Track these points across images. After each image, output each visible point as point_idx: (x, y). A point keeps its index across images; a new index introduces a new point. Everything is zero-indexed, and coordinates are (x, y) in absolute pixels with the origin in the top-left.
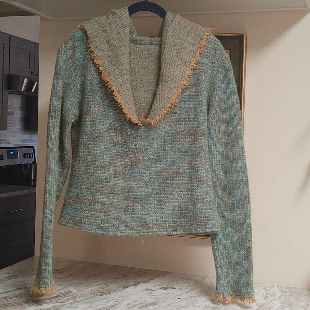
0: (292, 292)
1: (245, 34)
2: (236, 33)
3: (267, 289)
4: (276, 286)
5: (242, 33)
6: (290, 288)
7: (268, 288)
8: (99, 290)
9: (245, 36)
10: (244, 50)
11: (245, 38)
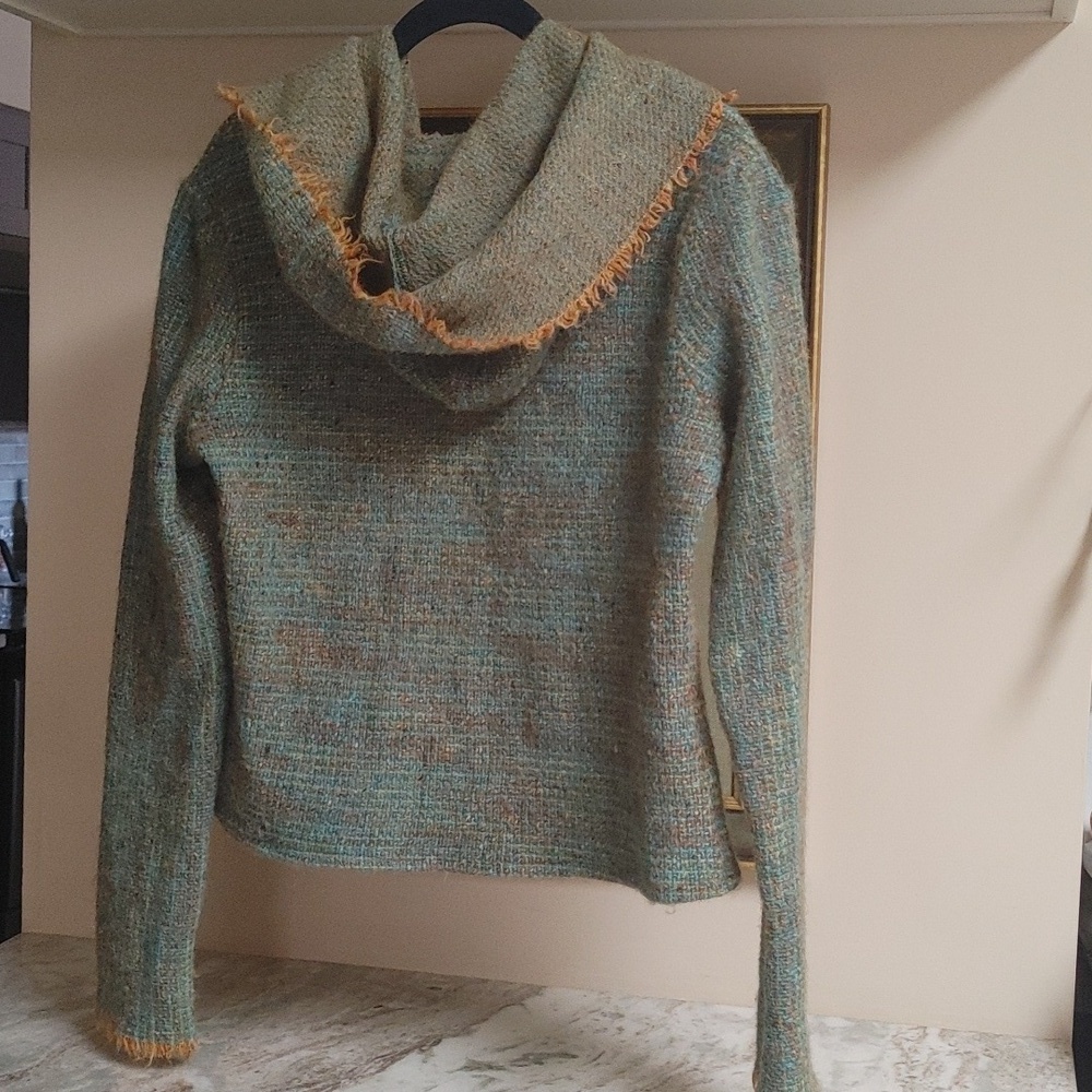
0: (995, 1053)
1: (824, 109)
2: (791, 105)
3: (906, 1045)
4: (933, 1032)
5: (812, 105)
6: (983, 1036)
7: (908, 1040)
8: (294, 1073)
9: (824, 115)
10: (822, 167)
11: (824, 122)
